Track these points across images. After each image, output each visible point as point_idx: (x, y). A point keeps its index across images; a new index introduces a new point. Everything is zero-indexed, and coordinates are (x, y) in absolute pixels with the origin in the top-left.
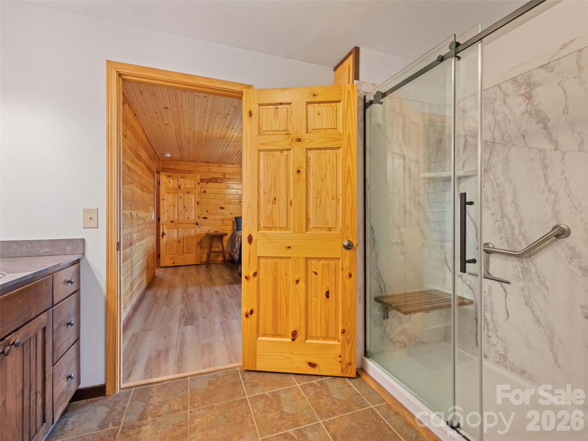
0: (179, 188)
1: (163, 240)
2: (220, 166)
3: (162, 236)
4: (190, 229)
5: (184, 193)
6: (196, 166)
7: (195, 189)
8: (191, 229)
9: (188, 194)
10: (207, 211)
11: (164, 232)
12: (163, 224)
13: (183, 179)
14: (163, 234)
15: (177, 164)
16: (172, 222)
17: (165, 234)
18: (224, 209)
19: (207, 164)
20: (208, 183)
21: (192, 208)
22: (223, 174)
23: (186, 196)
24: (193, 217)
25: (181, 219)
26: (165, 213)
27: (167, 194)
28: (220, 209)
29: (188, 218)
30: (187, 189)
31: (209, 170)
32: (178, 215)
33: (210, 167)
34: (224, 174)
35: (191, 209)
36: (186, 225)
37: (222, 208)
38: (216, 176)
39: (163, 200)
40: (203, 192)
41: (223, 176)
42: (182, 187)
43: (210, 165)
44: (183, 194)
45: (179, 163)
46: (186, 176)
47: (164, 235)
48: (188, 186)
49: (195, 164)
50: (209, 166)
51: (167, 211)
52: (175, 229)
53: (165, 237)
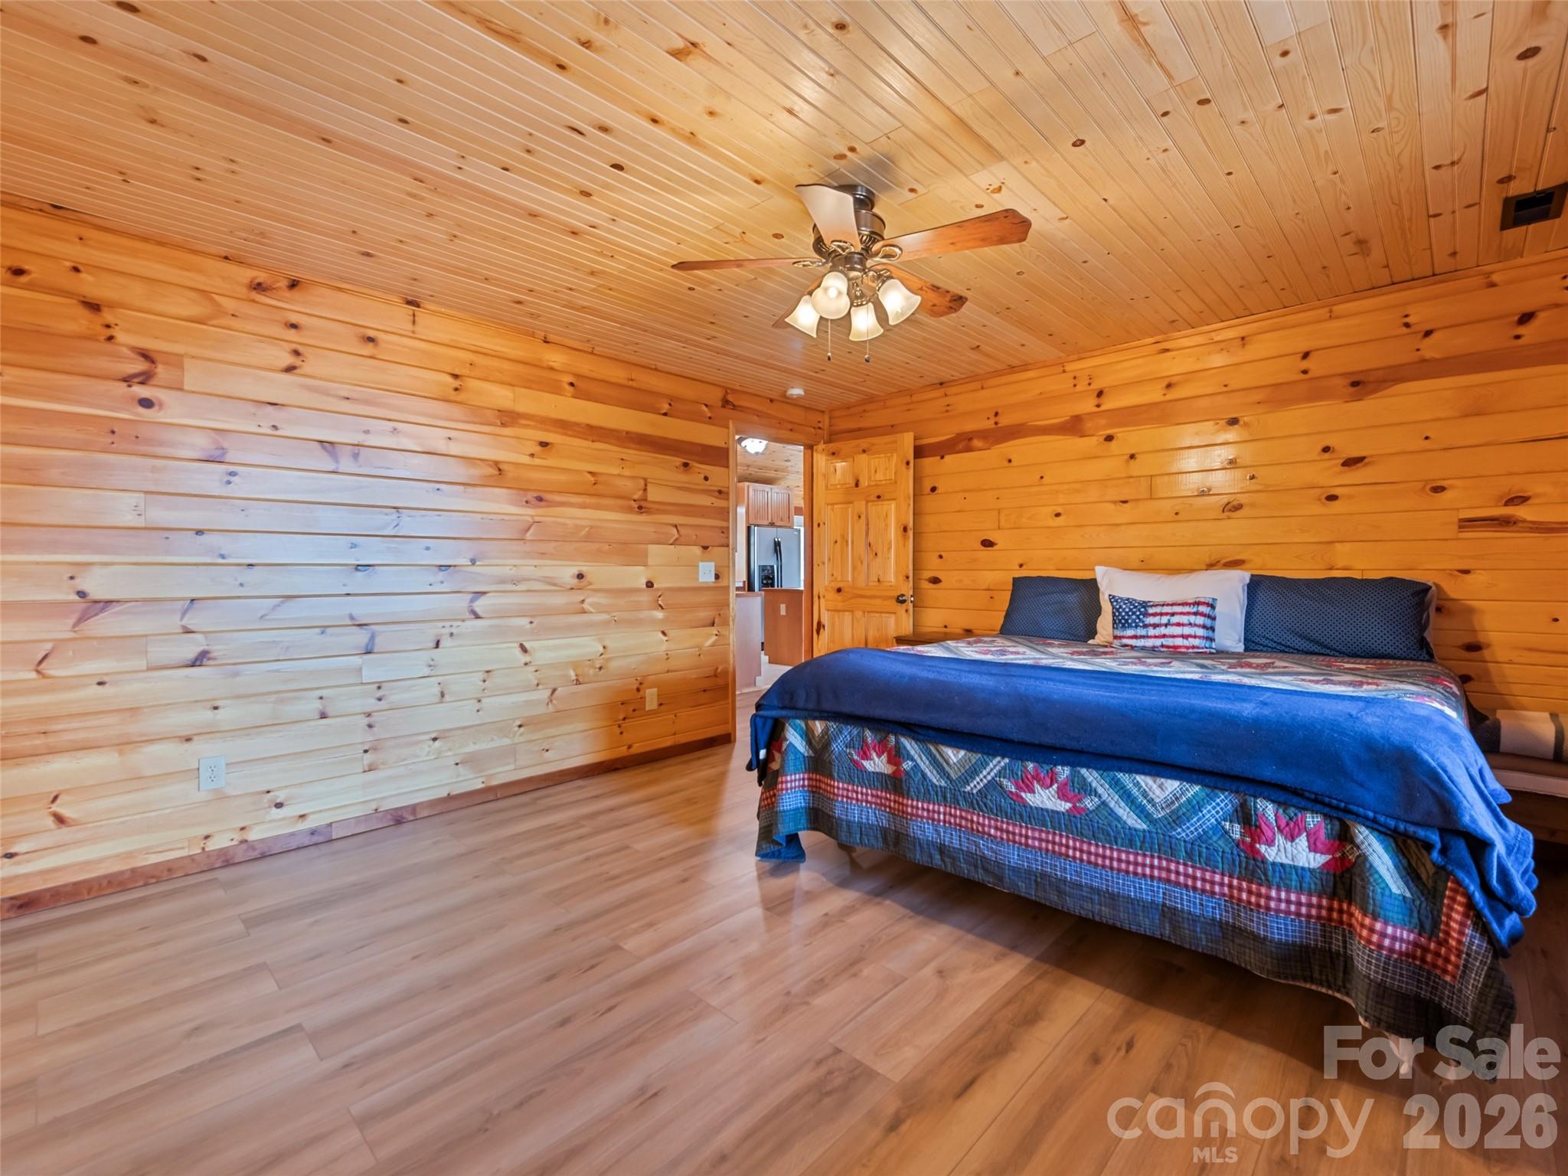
0: (857, 485)
1: (820, 642)
2: (982, 388)
3: (818, 633)
4: (883, 615)
5: (867, 502)
6: (909, 407)
7: (896, 483)
8: (887, 615)
9: (880, 503)
10: (941, 557)
11: (822, 620)
12: (819, 597)
13: (864, 456)
14: (820, 625)
15: (864, 411)
16: (839, 590)
17: (824, 626)
18: (995, 547)
19: (940, 392)
20: (942, 457)
21: (889, 549)
22: (992, 415)
23: (875, 509)
24: (891, 577)
25: (861, 582)
26: (824, 563)
27: (829, 507)
28: (983, 548)
29: (879, 581)
30: (877, 485)
31: (947, 411)
32: (854, 568)
33: (948, 400)
34: (996, 414)
35: (886, 550)
36: (873, 601)
37: (987, 544)
38: (970, 426)
39: (819, 525)
40: (929, 490)
41: (992, 421)
42: (864, 483)
43: (950, 391)
44: (864, 502)
45: (868, 407)
46: (873, 445)
47: (822, 630)
48: (880, 476)
49: (908, 399)
50: (946, 395)
51: (829, 559)
52: (847, 613)
53: (825, 634)
